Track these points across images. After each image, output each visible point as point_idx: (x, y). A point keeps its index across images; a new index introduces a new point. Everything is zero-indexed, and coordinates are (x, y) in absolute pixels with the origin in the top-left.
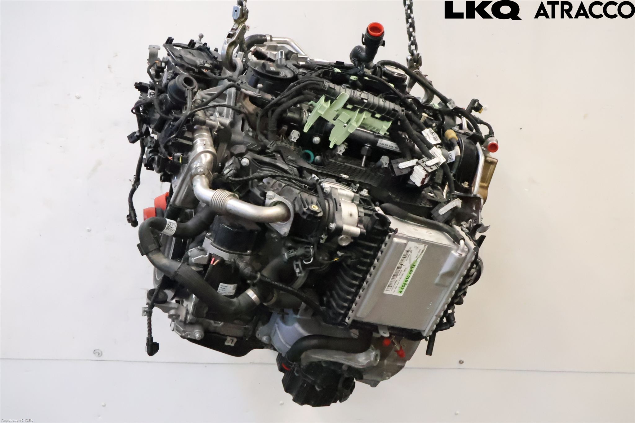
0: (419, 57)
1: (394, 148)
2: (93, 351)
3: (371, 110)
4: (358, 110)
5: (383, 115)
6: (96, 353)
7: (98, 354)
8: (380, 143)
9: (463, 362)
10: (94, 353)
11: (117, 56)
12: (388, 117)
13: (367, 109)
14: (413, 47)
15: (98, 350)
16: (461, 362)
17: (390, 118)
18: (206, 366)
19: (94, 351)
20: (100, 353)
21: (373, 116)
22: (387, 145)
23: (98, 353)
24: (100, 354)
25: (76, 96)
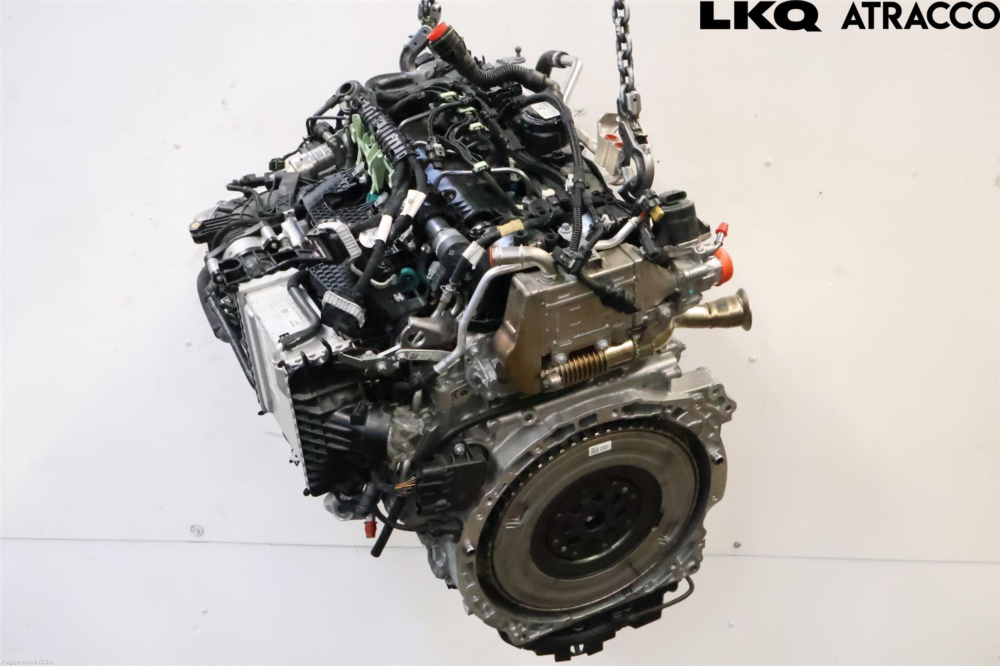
2: (190, 528)
6: (194, 530)
7: (197, 532)
9: (739, 545)
10: (192, 531)
11: (234, 86)
15: (197, 525)
16: (737, 545)
18: (357, 552)
19: (192, 527)
20: (200, 530)
23: (198, 530)
24: (201, 532)
25: (174, 146)
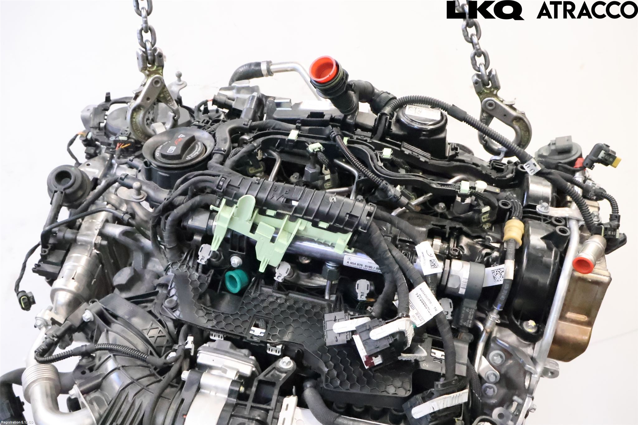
0: (491, 76)
1: (375, 269)
3: (309, 218)
4: (287, 217)
5: (332, 223)
8: (348, 262)
12: (342, 227)
13: (301, 216)
14: (480, 60)
17: (345, 228)
21: (315, 225)
22: (362, 265)
